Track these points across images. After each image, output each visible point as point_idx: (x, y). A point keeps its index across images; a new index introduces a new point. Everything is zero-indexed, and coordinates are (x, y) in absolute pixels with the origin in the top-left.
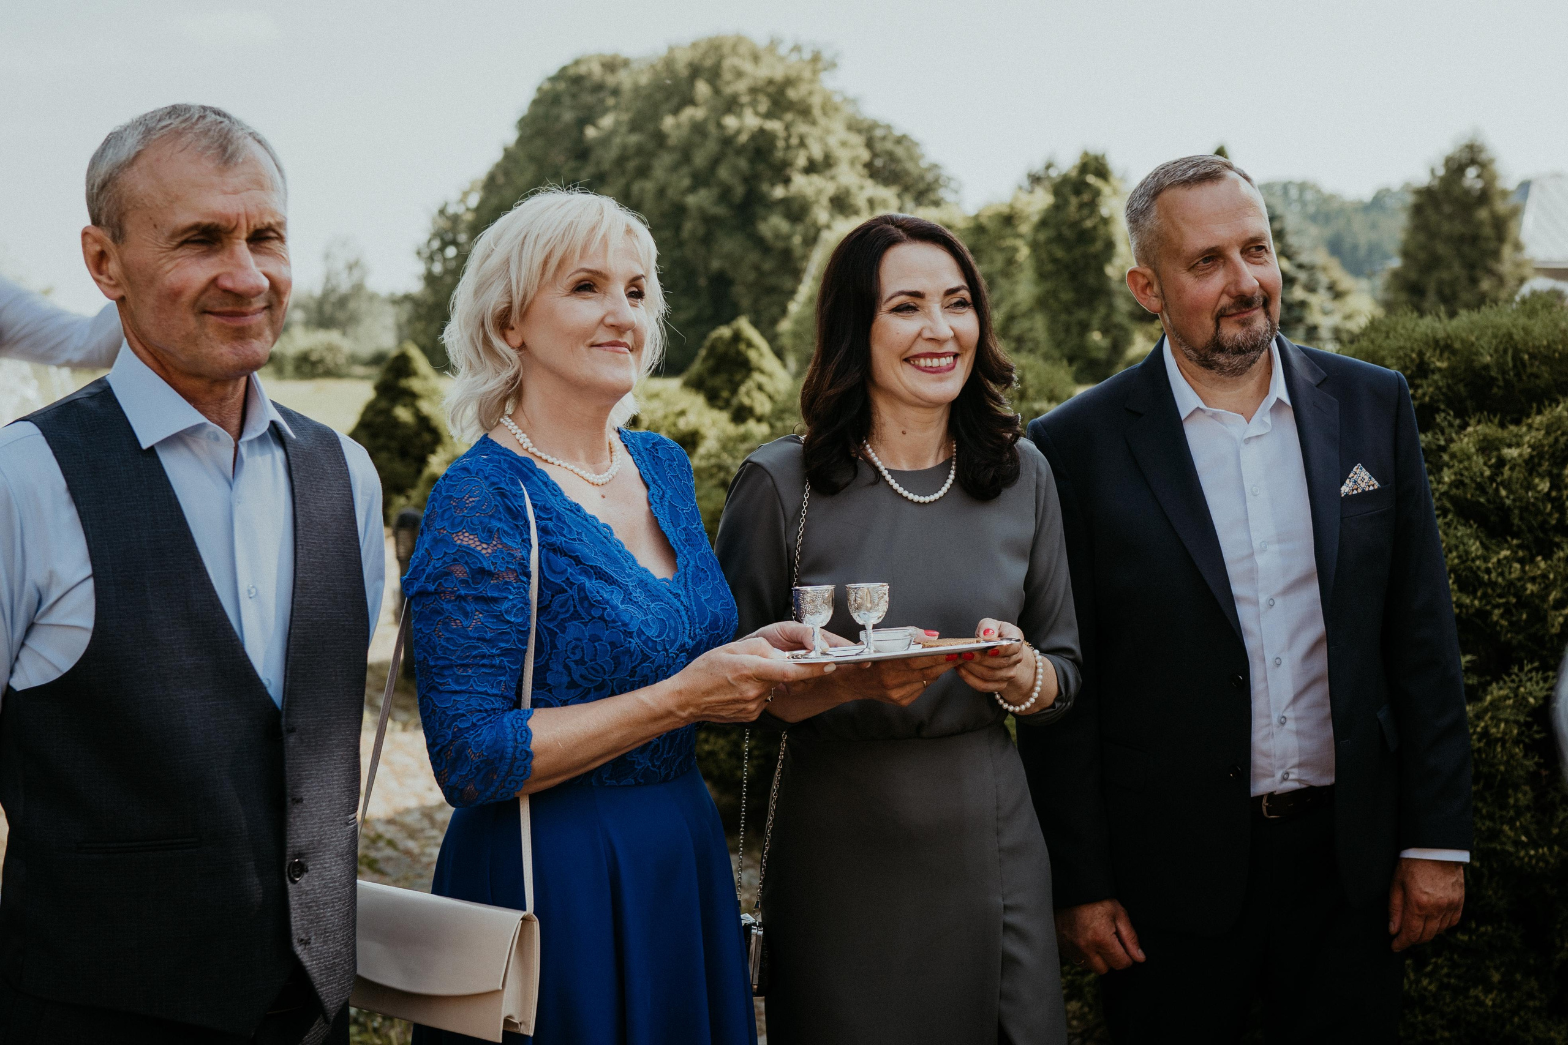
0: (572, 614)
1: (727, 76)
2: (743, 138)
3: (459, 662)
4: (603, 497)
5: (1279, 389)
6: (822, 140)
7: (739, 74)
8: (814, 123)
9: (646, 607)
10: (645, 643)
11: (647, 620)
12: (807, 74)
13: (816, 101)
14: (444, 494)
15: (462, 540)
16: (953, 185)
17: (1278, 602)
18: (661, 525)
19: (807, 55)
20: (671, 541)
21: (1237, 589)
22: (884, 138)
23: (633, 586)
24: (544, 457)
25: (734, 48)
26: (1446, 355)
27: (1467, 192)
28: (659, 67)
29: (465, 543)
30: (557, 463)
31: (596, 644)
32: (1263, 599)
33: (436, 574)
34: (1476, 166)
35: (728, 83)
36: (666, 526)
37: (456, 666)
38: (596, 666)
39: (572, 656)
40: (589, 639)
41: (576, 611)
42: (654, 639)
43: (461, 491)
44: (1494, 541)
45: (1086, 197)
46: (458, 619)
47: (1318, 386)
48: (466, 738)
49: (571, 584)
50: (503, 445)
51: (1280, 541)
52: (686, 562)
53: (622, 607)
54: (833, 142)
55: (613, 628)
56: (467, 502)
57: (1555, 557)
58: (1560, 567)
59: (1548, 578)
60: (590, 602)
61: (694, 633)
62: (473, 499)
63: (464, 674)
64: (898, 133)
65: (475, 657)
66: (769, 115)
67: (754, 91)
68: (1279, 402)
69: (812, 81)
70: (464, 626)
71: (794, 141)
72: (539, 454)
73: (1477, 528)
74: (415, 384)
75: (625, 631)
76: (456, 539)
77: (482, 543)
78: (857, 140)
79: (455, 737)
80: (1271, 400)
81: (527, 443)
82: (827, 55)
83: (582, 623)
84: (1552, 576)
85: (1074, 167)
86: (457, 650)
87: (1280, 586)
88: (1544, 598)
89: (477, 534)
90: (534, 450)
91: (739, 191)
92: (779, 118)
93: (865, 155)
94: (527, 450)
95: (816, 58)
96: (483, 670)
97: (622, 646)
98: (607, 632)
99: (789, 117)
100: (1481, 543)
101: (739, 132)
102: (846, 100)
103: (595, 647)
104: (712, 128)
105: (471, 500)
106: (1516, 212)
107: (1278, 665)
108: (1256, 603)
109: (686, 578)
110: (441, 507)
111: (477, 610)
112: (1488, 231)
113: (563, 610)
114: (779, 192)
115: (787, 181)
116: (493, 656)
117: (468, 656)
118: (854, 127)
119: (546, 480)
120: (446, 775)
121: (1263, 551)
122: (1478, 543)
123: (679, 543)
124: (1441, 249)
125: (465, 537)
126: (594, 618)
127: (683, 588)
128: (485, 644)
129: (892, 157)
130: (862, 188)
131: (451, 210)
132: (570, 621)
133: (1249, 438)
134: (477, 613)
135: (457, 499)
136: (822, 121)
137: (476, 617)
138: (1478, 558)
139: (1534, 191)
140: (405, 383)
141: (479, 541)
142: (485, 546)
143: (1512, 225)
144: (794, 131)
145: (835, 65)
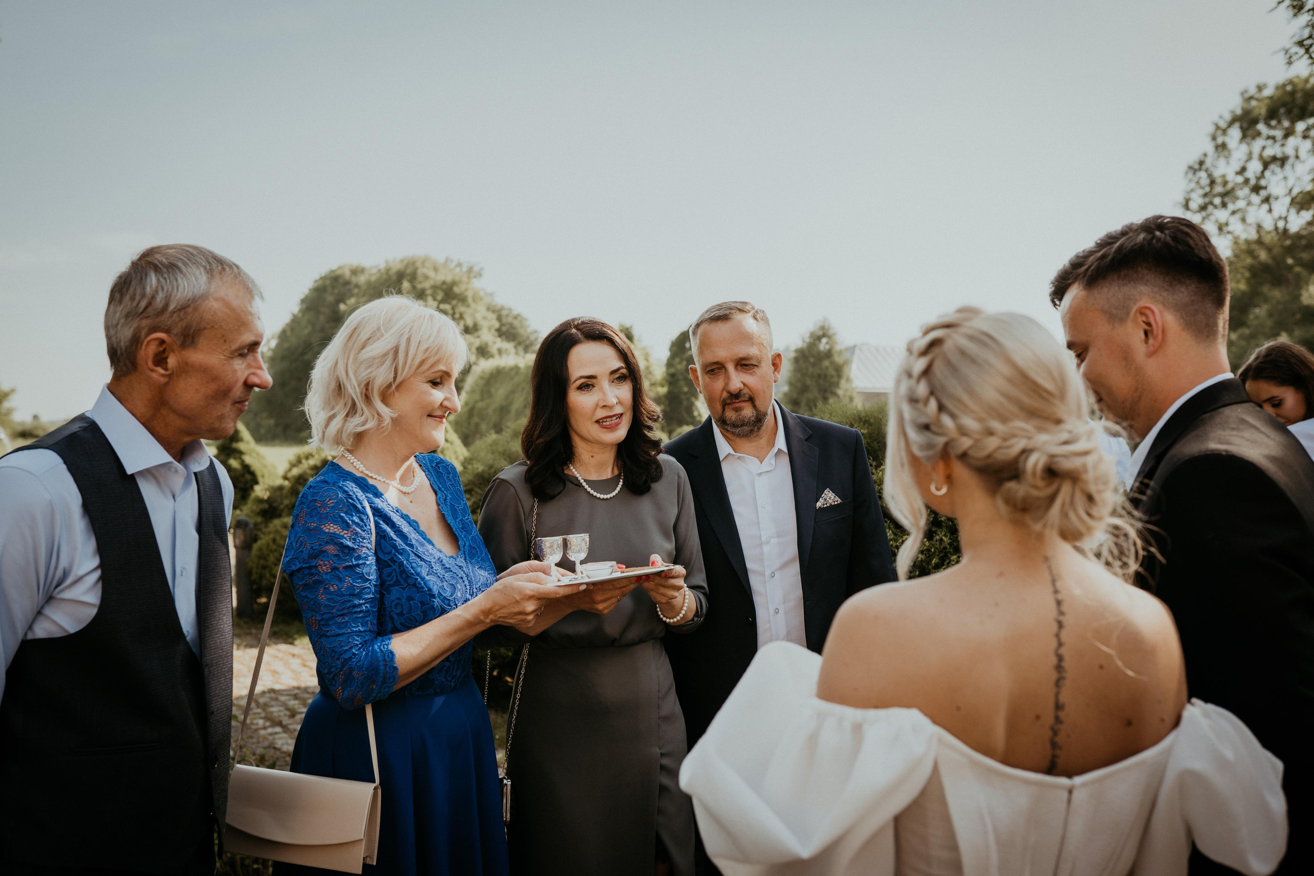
0: (395, 582)
1: (420, 278)
3: (339, 613)
4: (411, 502)
5: (781, 442)
7: (426, 277)
8: (468, 306)
9: (442, 576)
10: (443, 601)
11: (443, 585)
12: (465, 279)
13: (470, 294)
14: (310, 498)
15: (329, 529)
17: (777, 574)
18: (447, 519)
19: (465, 269)
20: (454, 529)
21: (749, 565)
22: (507, 316)
23: (434, 562)
24: (374, 477)
25: (423, 263)
26: (866, 425)
27: (819, 352)
28: (383, 271)
29: (331, 531)
30: (383, 480)
31: (411, 602)
32: (768, 573)
33: (316, 553)
34: (826, 338)
35: (420, 283)
36: (450, 520)
37: (337, 617)
38: (411, 617)
39: (395, 610)
40: (406, 599)
41: (397, 580)
42: (449, 598)
43: (323, 496)
44: (899, 531)
46: (334, 584)
47: (806, 440)
48: (350, 665)
49: (394, 562)
50: (347, 469)
51: (778, 537)
52: (464, 543)
53: (427, 578)
54: (479, 317)
55: (422, 592)
56: (329, 503)
57: (935, 539)
58: (937, 545)
59: (931, 551)
60: (406, 574)
61: (473, 592)
62: (333, 501)
63: (343, 621)
64: (515, 313)
65: (349, 608)
67: (435, 287)
68: (780, 451)
69: (468, 283)
70: (340, 588)
72: (370, 475)
73: (890, 523)
74: (241, 446)
75: (430, 594)
76: (324, 529)
77: (343, 530)
78: (492, 317)
79: (343, 665)
80: (775, 450)
81: (362, 468)
82: (476, 269)
83: (402, 588)
84: (933, 550)
86: (336, 605)
87: (777, 564)
88: (929, 563)
89: (339, 525)
90: (367, 472)
92: (449, 303)
93: (497, 325)
94: (362, 472)
95: (470, 270)
96: (355, 615)
97: (428, 604)
98: (418, 595)
99: (454, 302)
100: (892, 531)
102: (486, 294)
103: (410, 604)
105: (331, 501)
106: (847, 362)
107: (777, 613)
108: (764, 575)
109: (465, 554)
110: (309, 508)
111: (347, 576)
112: (832, 372)
113: (389, 579)
116: (360, 605)
117: (344, 608)
118: (491, 309)
119: (376, 491)
120: (341, 691)
121: (768, 542)
122: (891, 532)
123: (458, 531)
124: (809, 382)
125: (331, 527)
126: (409, 585)
127: (464, 561)
128: (354, 597)
129: (511, 326)
130: (495, 343)
132: (394, 587)
133: (761, 473)
134: (347, 578)
135: (321, 501)
136: (473, 305)
137: (346, 581)
138: (891, 540)
139: (857, 351)
140: (235, 445)
141: (341, 529)
142: (346, 532)
143: (846, 370)
144: (457, 310)
145: (481, 275)
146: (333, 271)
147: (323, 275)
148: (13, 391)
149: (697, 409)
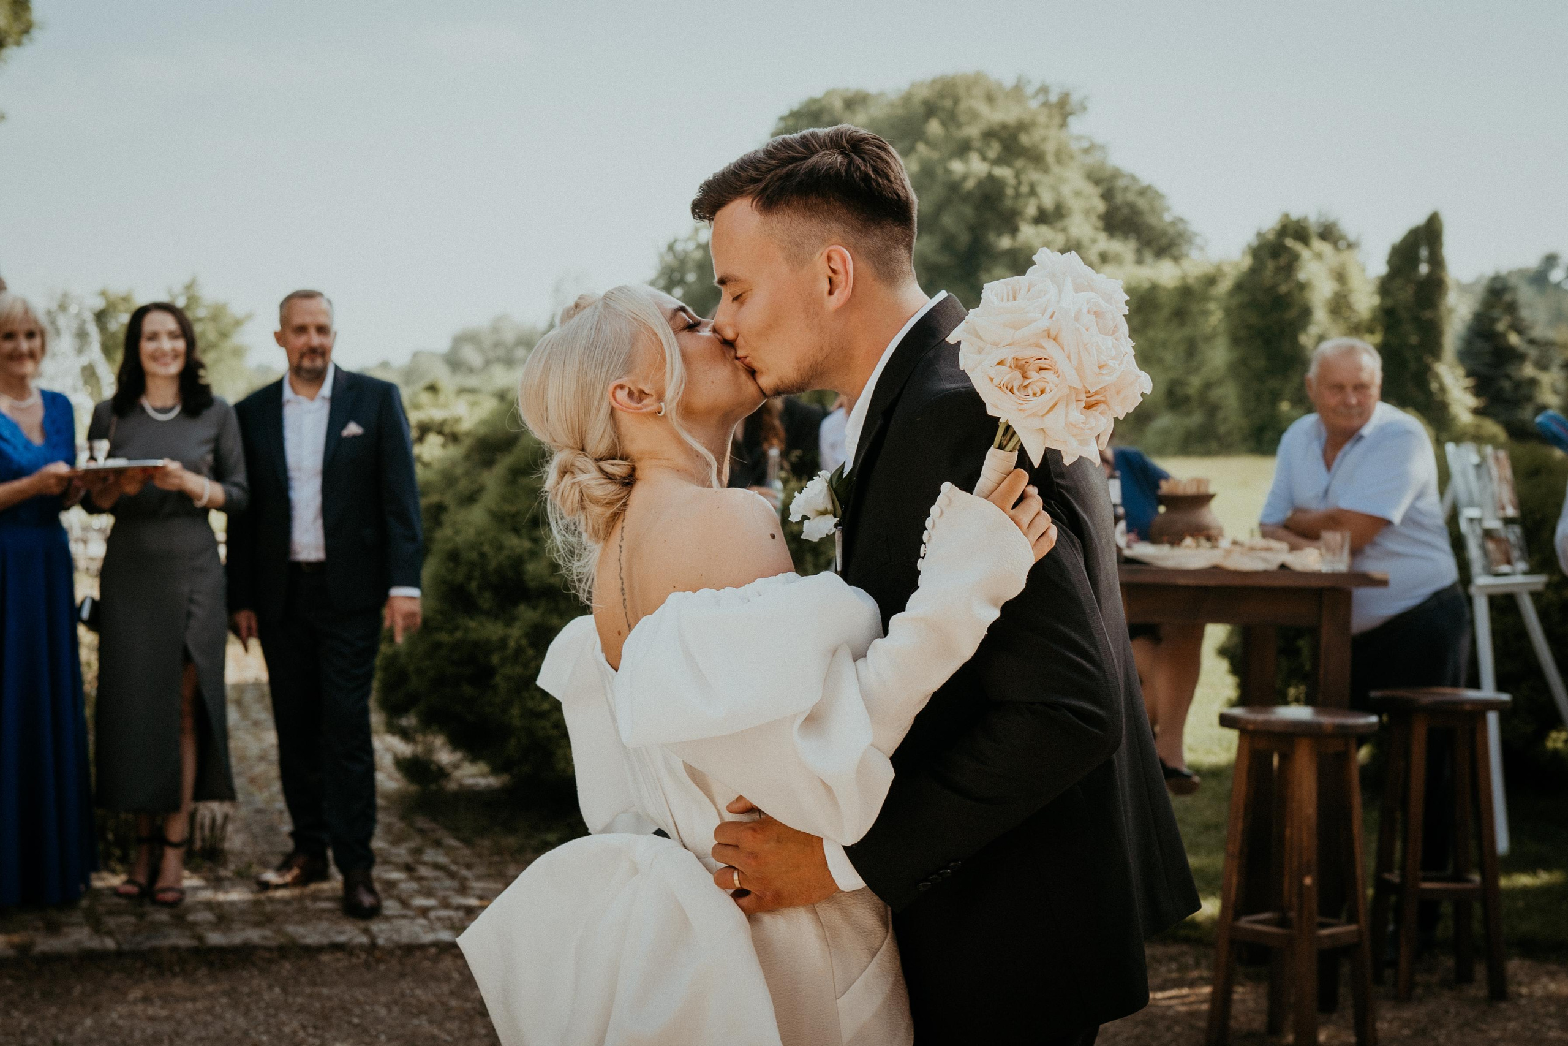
1: (962, 117)
2: (970, 184)
6: (1054, 188)
7: (974, 116)
8: (1046, 170)
12: (1045, 120)
13: (1050, 148)
16: (1198, 241)
19: (1053, 98)
22: (1125, 189)
25: (968, 88)
35: (962, 126)
45: (1283, 261)
54: (1066, 191)
64: (1142, 183)
66: (998, 162)
67: (989, 135)
71: (1024, 189)
78: (1093, 191)
82: (1075, 98)
85: (1273, 229)
91: (964, 239)
92: (1010, 165)
93: (1102, 207)
95: (1063, 102)
99: (1020, 163)
101: (965, 178)
102: (1091, 146)
104: (939, 171)
114: (1005, 243)
115: (1014, 231)
118: (1091, 175)
129: (1134, 208)
130: (1094, 241)
131: (679, 247)
136: (1056, 169)
144: (1025, 178)
145: (1084, 109)
146: (814, 101)
147: (796, 107)
148: (249, 317)
149: (1437, 376)
